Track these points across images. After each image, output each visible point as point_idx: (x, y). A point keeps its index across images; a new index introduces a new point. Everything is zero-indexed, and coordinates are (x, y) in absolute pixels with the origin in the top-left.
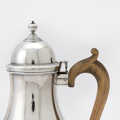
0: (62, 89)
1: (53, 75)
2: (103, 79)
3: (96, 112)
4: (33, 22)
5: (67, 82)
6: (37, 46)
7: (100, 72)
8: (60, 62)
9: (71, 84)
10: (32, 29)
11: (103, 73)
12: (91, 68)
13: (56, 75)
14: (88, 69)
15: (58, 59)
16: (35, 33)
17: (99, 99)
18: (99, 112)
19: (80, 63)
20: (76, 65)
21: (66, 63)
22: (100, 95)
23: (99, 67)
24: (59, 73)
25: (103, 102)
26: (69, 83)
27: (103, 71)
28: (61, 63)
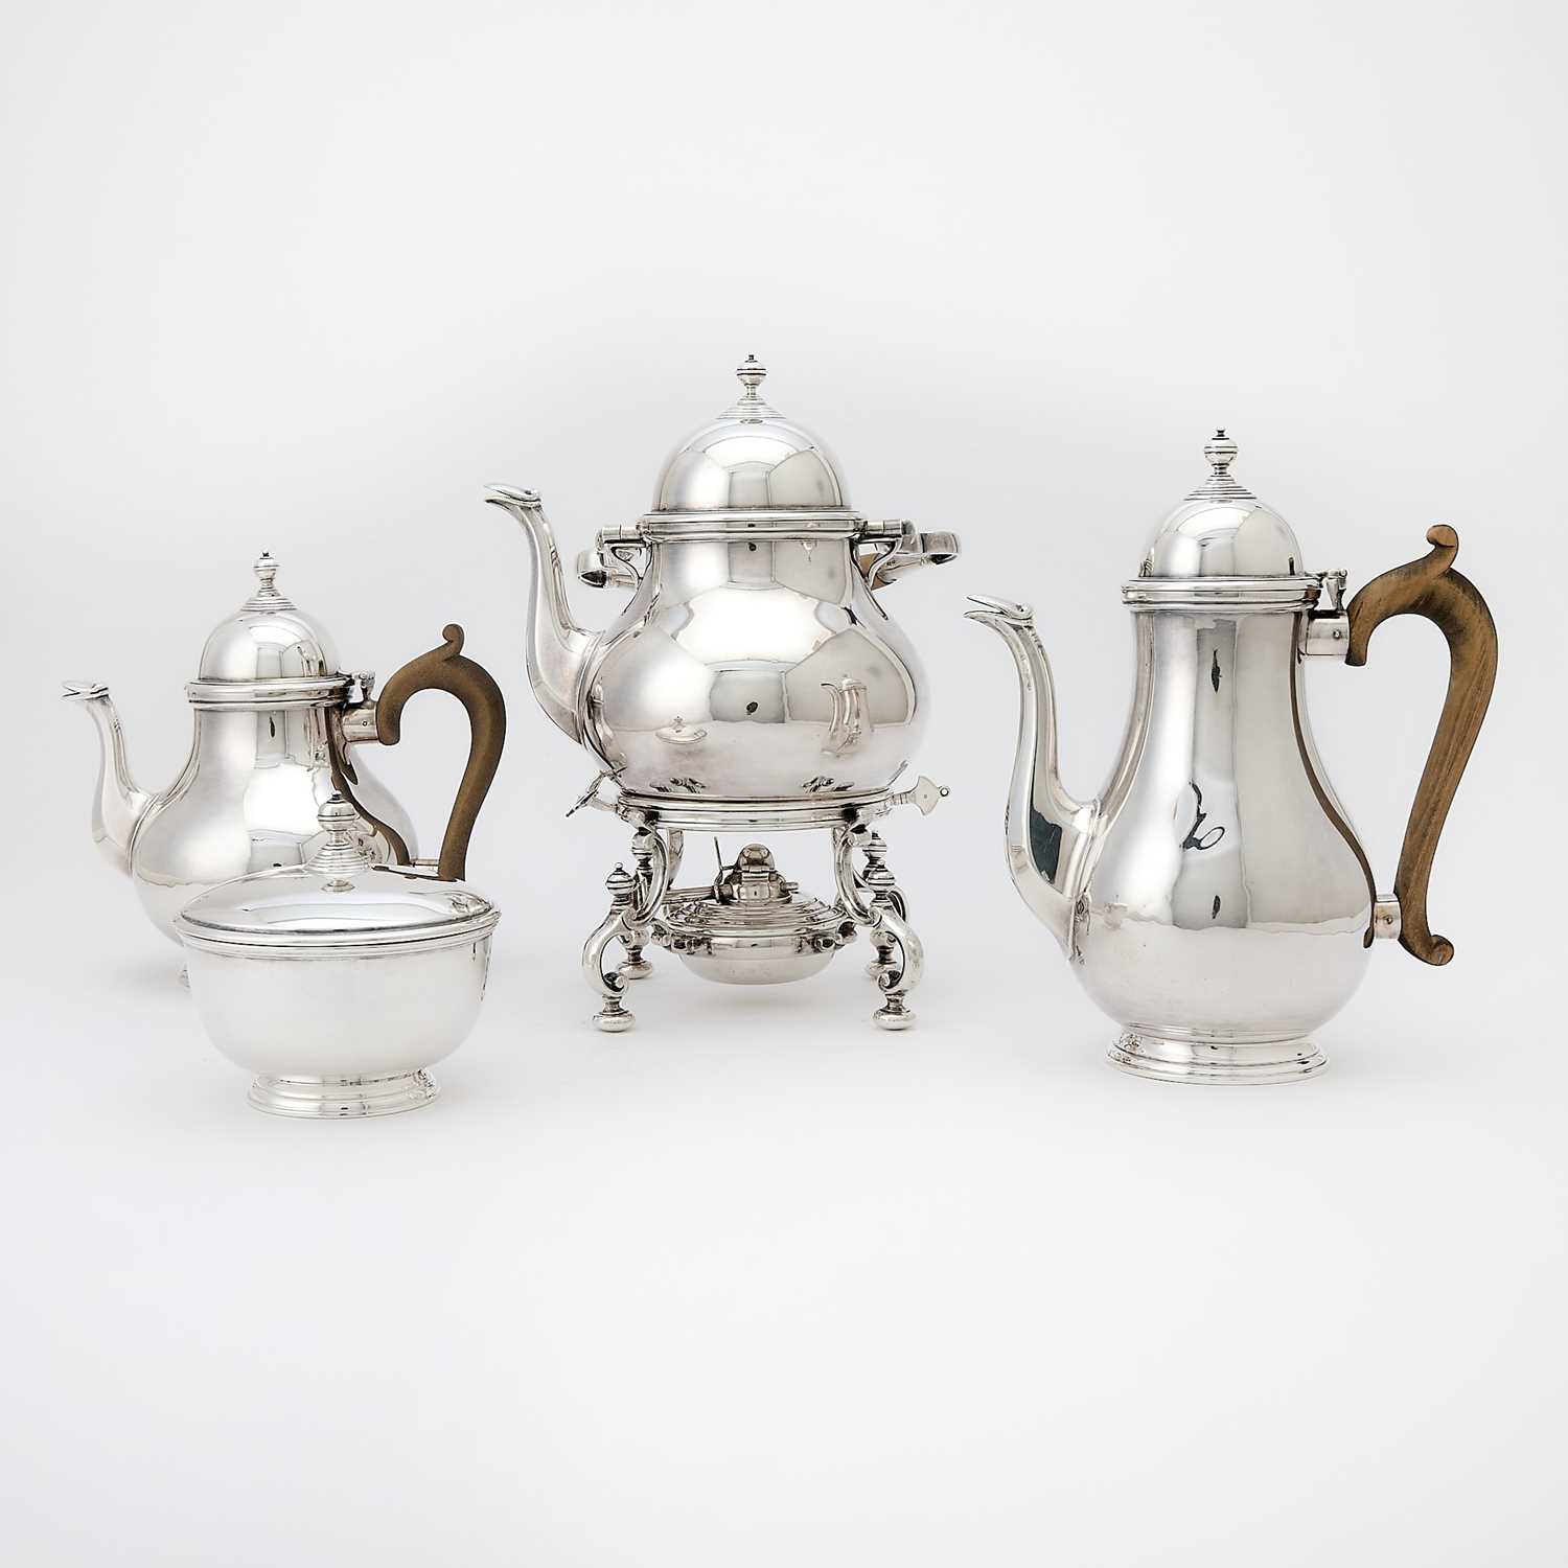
0: (1324, 670)
1: (1298, 615)
2: (1478, 631)
3: (1446, 754)
4: (1221, 433)
5: (1344, 645)
6: (1229, 515)
7: (1465, 606)
8: (1319, 575)
9: (1355, 658)
10: (1217, 459)
11: (1478, 611)
12: (1433, 594)
13: (1305, 619)
14: (1420, 598)
15: (1311, 565)
16: (1228, 471)
17: (1461, 706)
18: (1459, 756)
19: (1393, 578)
20: (1375, 587)
21: (1342, 578)
22: (1465, 695)
23: (1464, 591)
24: (1313, 615)
25: (1476, 718)
26: (1350, 650)
27: (1476, 604)
28: (1323, 576)
